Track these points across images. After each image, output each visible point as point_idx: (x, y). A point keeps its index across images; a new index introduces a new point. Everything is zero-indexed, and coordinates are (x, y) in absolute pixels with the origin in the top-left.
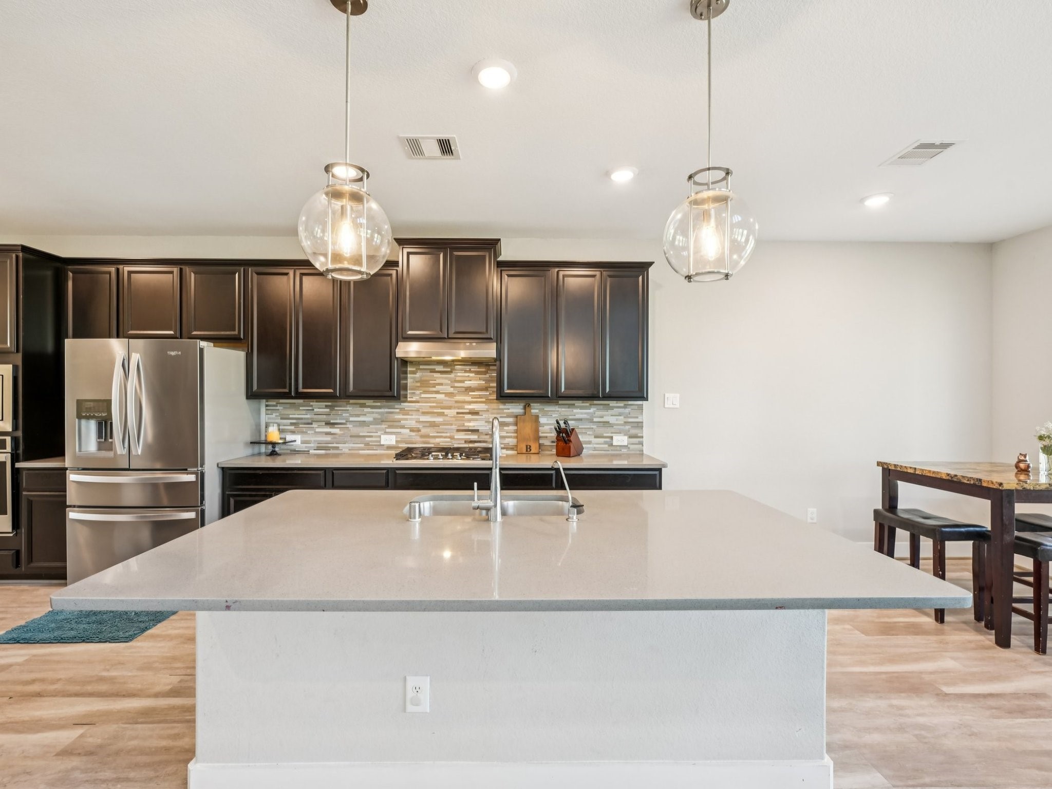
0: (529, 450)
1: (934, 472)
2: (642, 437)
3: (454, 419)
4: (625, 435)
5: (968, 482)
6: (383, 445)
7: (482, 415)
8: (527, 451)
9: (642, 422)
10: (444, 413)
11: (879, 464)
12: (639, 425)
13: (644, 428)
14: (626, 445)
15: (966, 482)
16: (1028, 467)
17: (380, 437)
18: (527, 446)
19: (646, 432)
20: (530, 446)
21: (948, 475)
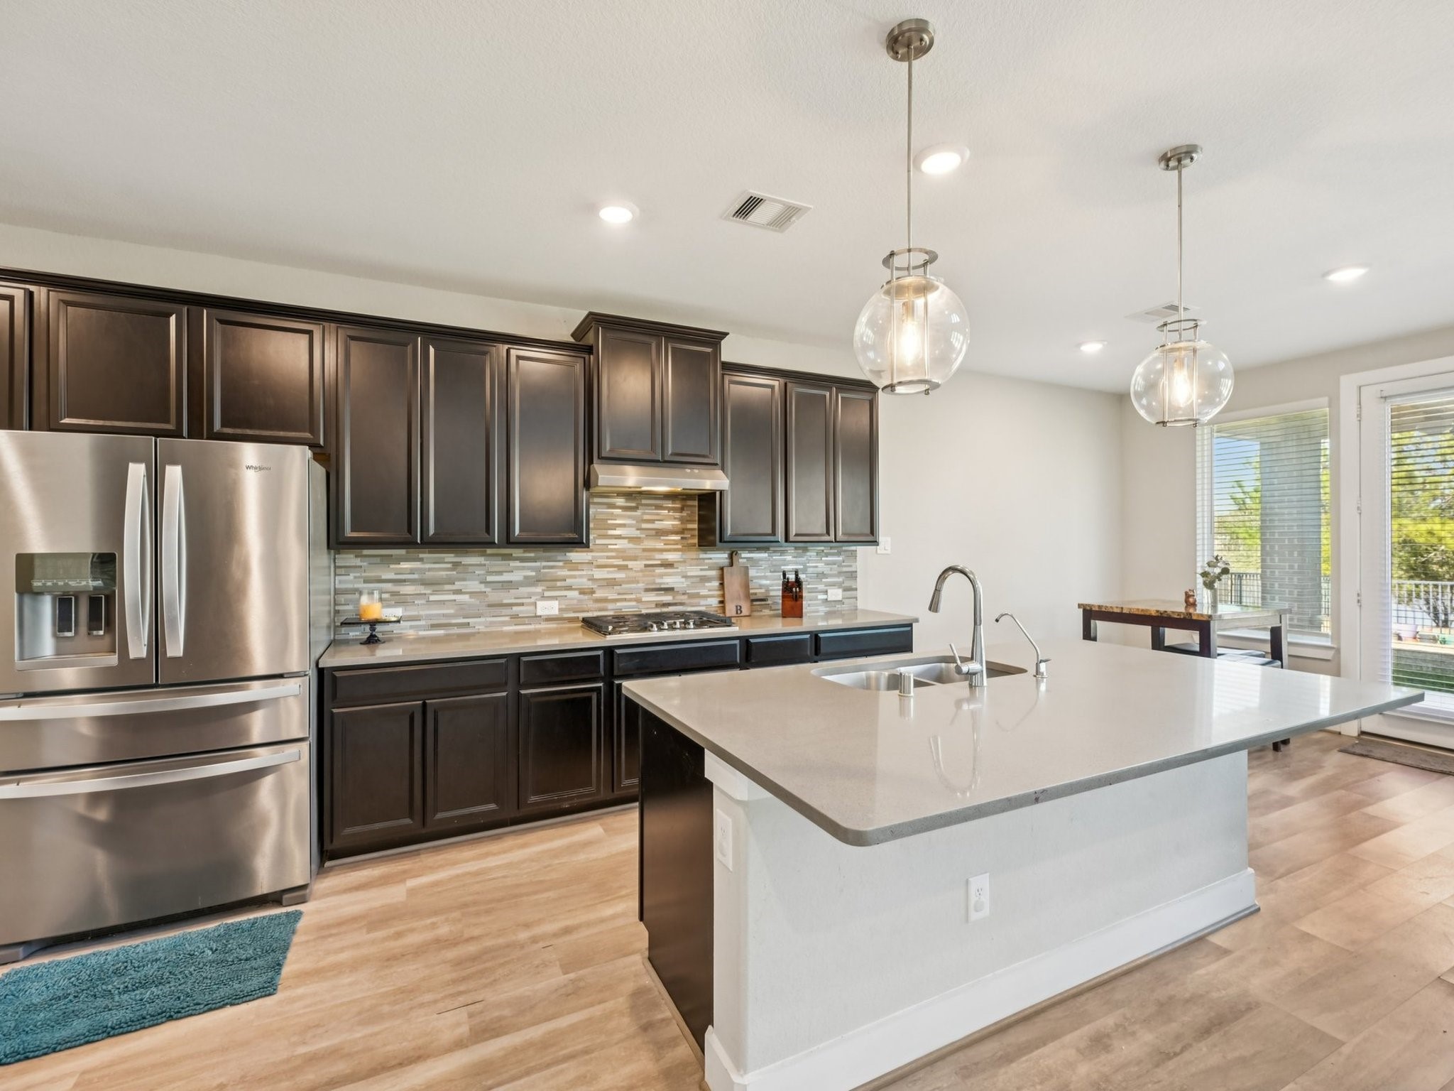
0: (739, 612)
1: (1142, 610)
2: (856, 589)
3: (640, 574)
4: (839, 588)
5: (1179, 617)
6: (541, 616)
7: (677, 568)
8: (737, 613)
9: (856, 572)
10: (627, 566)
11: (1080, 606)
12: (853, 575)
13: (858, 579)
14: (840, 599)
15: (1176, 616)
16: (1195, 601)
17: (535, 604)
18: (737, 606)
19: (860, 583)
20: (740, 607)
21: (1157, 611)
